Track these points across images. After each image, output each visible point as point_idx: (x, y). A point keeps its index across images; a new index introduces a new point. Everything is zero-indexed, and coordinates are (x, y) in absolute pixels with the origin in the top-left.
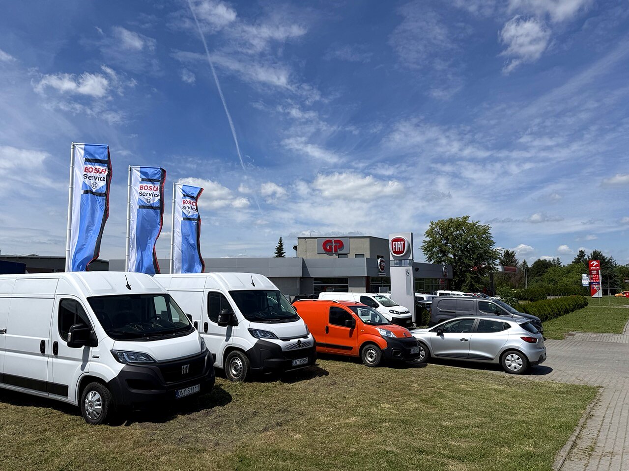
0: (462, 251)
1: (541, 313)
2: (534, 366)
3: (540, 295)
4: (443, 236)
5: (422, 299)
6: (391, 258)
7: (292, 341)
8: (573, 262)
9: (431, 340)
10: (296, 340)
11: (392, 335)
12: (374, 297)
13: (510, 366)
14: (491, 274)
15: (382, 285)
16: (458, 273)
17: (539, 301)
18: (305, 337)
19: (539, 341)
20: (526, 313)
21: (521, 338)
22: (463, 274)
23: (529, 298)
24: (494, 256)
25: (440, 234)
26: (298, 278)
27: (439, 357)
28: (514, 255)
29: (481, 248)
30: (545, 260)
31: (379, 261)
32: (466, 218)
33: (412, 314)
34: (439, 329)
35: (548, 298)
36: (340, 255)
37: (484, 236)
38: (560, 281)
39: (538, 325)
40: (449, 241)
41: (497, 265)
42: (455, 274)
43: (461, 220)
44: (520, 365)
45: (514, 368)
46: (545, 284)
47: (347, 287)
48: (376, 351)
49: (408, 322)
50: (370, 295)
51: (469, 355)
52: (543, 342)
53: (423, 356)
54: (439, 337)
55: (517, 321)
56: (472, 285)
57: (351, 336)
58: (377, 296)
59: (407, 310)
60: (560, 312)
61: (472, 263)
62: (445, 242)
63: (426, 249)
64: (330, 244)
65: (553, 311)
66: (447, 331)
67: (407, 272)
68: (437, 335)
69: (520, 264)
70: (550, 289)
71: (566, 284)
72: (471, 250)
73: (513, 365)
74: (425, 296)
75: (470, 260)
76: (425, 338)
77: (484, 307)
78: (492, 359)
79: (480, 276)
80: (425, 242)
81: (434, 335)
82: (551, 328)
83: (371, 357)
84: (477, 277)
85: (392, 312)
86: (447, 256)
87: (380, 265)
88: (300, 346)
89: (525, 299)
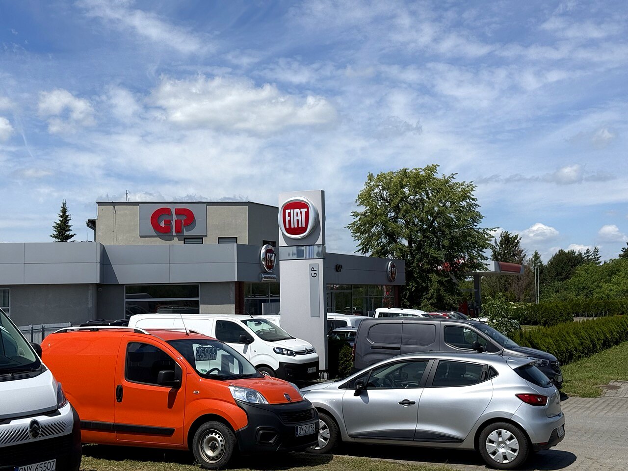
0: (424, 231)
1: (560, 347)
2: (542, 452)
3: (562, 314)
4: (390, 204)
5: (344, 323)
6: (282, 242)
7: (14, 423)
8: (620, 256)
9: (343, 405)
10: (27, 421)
11: (260, 399)
12: (245, 322)
13: (494, 453)
14: (477, 277)
15: (270, 298)
16: (415, 275)
17: (559, 325)
18: (53, 412)
19: (551, 402)
20: (533, 348)
21: (518, 396)
22: (424, 274)
23: (543, 321)
24: (480, 242)
25: (384, 199)
26: (91, 288)
27: (358, 440)
28: (518, 242)
29: (457, 227)
30: (573, 252)
31: (263, 250)
32: (432, 169)
33: (320, 355)
34: (359, 383)
35: (576, 319)
36: (186, 240)
37: (464, 203)
38: (598, 290)
39: (551, 370)
40: (402, 212)
41: (486, 259)
42: (409, 276)
43: (423, 173)
44: (514, 450)
45: (502, 458)
46: (572, 296)
47: (196, 304)
48: (223, 434)
49: (311, 370)
50: (237, 319)
51: (415, 435)
52: (558, 403)
53: (325, 439)
54: (359, 398)
55: (511, 363)
56: (440, 298)
57: (170, 405)
58: (250, 320)
59: (309, 346)
60: (594, 346)
61: (441, 255)
62: (393, 214)
63: (358, 228)
64: (167, 218)
65: (582, 344)
66: (375, 385)
67: (313, 270)
68: (356, 395)
69: (527, 258)
70: (579, 305)
71: (608, 296)
72: (440, 230)
73: (502, 451)
74: (349, 319)
75: (439, 249)
76: (332, 402)
77: (454, 337)
78: (460, 441)
79: (455, 280)
80: (356, 214)
81: (349, 395)
82: (577, 376)
83: (213, 448)
84: (450, 281)
85: (280, 351)
86: (396, 242)
87: (266, 259)
88: (35, 435)
89: (535, 323)
